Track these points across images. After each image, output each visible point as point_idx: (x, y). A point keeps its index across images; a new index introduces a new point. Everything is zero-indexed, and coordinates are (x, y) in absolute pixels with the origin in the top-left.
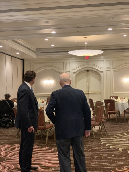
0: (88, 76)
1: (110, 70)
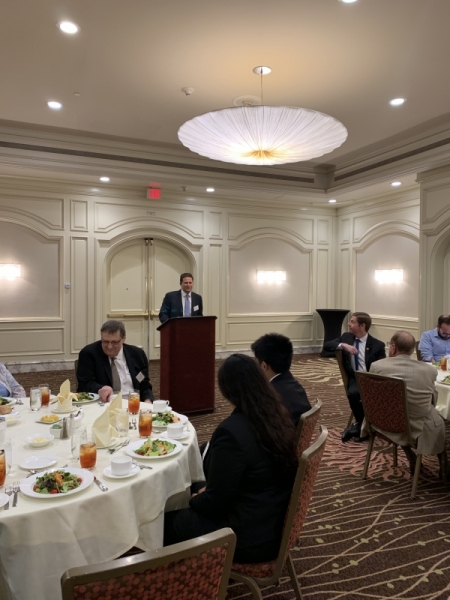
0: (147, 257)
1: (220, 246)
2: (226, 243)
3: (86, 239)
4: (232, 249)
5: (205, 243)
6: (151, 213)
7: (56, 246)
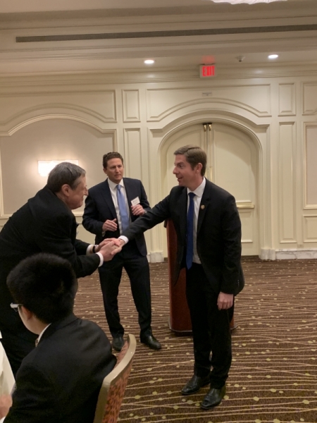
2: (300, 120)
3: (138, 129)
4: (308, 126)
5: (273, 122)
6: (207, 94)
7: (110, 139)
